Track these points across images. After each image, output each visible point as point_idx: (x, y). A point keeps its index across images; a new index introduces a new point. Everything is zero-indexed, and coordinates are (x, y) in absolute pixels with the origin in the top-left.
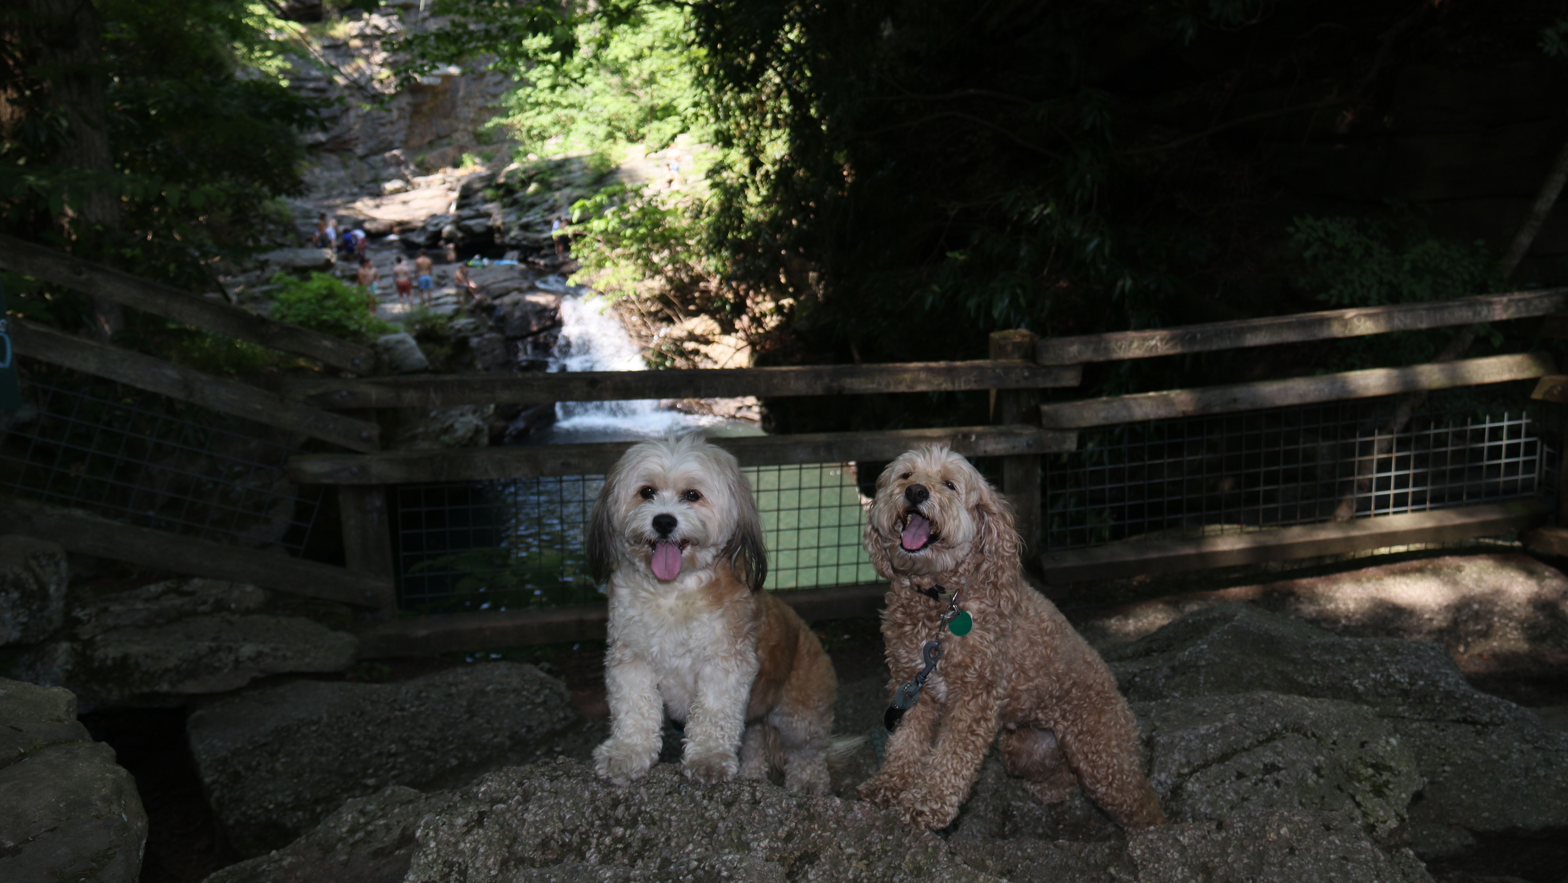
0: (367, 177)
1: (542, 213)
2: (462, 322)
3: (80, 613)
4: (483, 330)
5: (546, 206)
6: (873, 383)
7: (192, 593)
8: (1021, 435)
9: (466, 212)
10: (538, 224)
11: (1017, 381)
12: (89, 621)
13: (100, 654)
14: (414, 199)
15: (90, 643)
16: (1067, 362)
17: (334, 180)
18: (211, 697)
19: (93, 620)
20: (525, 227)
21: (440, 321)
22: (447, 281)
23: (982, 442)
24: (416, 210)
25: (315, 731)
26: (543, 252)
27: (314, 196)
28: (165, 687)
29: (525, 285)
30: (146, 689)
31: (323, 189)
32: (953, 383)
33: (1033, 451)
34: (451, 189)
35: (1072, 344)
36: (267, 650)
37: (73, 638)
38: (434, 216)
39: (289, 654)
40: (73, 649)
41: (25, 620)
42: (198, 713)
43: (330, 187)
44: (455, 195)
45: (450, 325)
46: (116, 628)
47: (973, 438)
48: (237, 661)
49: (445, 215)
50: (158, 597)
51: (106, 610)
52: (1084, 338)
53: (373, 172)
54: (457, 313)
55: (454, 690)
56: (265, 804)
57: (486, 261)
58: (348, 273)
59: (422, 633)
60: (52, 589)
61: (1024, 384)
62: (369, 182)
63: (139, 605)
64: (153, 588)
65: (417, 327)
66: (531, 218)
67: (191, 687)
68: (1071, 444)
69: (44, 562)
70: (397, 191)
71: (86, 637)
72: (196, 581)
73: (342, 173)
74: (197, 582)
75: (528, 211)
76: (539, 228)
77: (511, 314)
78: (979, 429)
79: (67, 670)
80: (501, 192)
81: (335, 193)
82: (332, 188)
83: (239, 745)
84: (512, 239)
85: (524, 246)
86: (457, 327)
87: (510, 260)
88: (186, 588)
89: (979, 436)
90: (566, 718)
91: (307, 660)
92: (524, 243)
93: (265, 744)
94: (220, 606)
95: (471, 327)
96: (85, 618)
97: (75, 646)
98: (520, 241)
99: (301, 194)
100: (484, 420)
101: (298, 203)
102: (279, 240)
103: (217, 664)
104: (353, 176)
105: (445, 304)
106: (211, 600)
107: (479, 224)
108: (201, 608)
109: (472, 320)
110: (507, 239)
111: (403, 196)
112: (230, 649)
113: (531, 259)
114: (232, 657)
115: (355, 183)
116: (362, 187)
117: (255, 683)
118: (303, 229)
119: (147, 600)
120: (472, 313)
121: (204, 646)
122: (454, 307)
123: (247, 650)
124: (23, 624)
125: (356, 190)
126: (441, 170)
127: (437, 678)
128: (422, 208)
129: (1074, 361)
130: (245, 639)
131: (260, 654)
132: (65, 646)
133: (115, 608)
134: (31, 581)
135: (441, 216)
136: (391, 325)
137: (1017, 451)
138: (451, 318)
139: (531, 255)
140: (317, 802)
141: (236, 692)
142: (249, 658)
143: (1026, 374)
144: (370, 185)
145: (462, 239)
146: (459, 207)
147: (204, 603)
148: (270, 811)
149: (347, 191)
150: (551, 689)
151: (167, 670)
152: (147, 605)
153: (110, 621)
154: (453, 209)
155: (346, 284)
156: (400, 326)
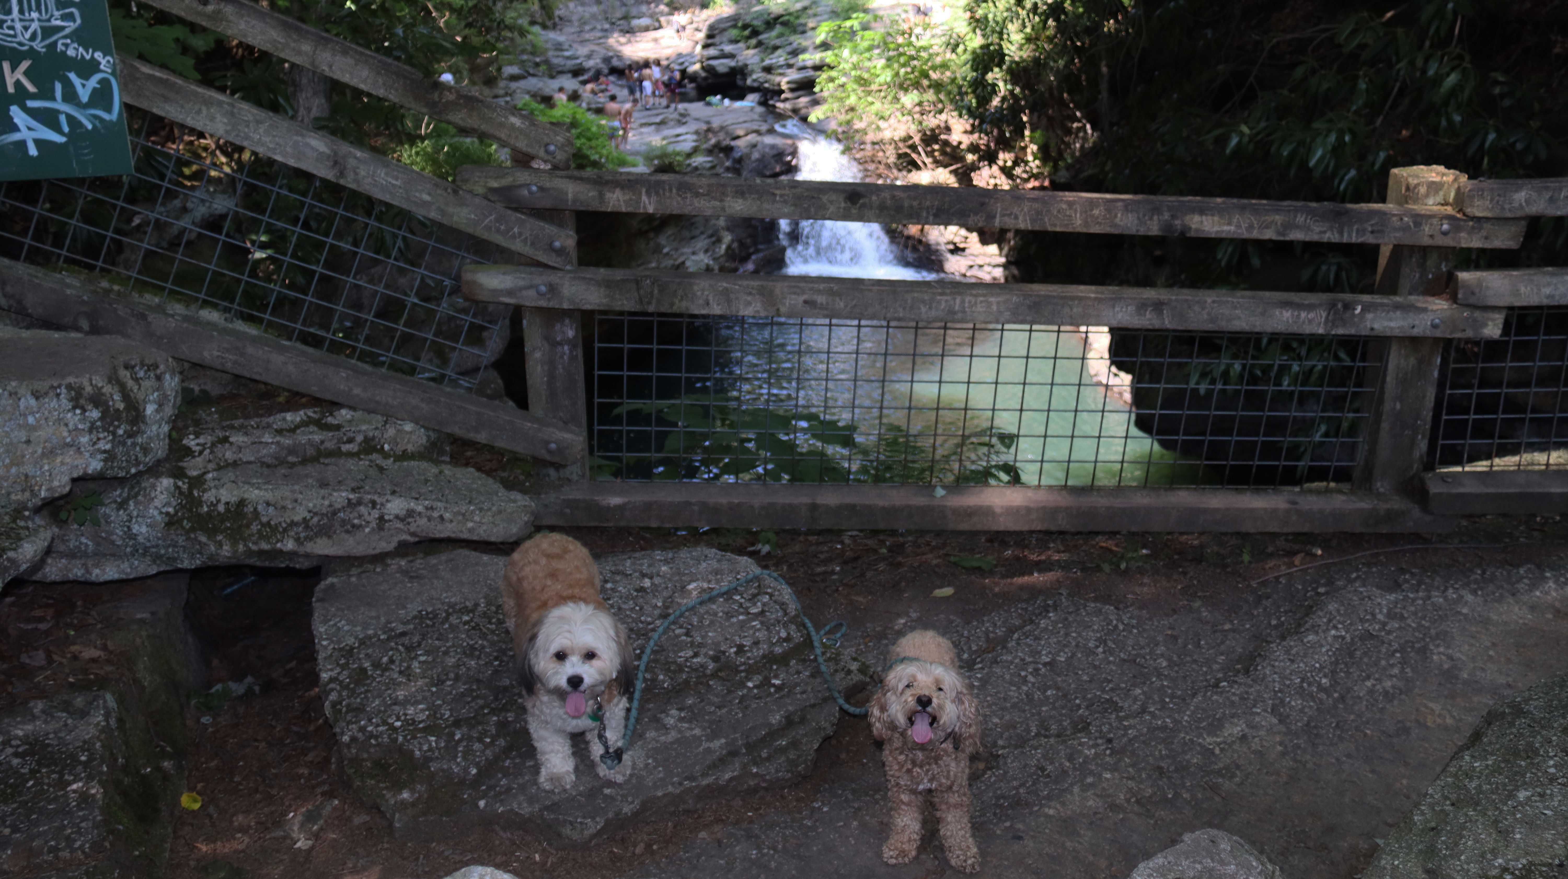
0: (619, 14)
1: (785, 56)
2: (699, 160)
3: (191, 442)
4: (720, 170)
5: (789, 49)
6: (1229, 224)
7: (338, 427)
8: (1425, 310)
9: (712, 52)
10: (781, 67)
11: (1431, 236)
12: (201, 453)
13: (209, 496)
14: (663, 37)
15: (198, 482)
16: (1509, 215)
17: (587, 15)
18: (349, 561)
19: (207, 451)
20: (768, 70)
21: (678, 158)
22: (688, 119)
23: (1369, 316)
24: (664, 48)
25: (466, 623)
26: (783, 96)
27: (569, 30)
28: (290, 545)
29: (764, 128)
30: (265, 546)
31: (576, 24)
32: (1341, 233)
33: (1438, 334)
34: (698, 30)
35: (1519, 189)
36: (420, 508)
37: (178, 473)
38: (680, 55)
39: (447, 516)
40: (177, 487)
41: (108, 447)
42: (330, 580)
43: (583, 22)
44: (701, 36)
45: (688, 162)
46: (235, 464)
47: (1359, 309)
48: (381, 518)
49: (691, 55)
50: (293, 430)
51: (225, 440)
52: (1537, 182)
53: (624, 9)
54: (695, 150)
55: (647, 583)
56: (390, 721)
57: (727, 101)
58: (593, 106)
59: (615, 501)
60: (150, 409)
61: (1440, 241)
62: (620, 19)
63: (267, 438)
64: (289, 416)
65: (656, 162)
66: (774, 61)
67: (322, 547)
68: (1493, 329)
69: (141, 374)
70: (647, 29)
71: (195, 473)
72: (344, 412)
73: (595, 9)
74: (345, 414)
75: (772, 53)
76: (781, 71)
77: (749, 155)
78: (1366, 298)
79: (168, 514)
80: (747, 33)
81: (587, 28)
82: (585, 23)
83: (370, 632)
84: (754, 81)
85: (766, 89)
86: (694, 165)
87: (751, 101)
88: (330, 420)
89: (1366, 308)
90: (788, 639)
91: (470, 525)
92: (766, 85)
93: (403, 634)
94: (370, 446)
95: (709, 165)
96: (198, 448)
97: (180, 483)
98: (762, 83)
99: (554, 27)
100: (714, 259)
101: (552, 35)
102: (531, 71)
103: (356, 521)
104: (605, 12)
105: (685, 141)
106: (360, 438)
107: (723, 64)
108: (345, 448)
109: (709, 159)
110: (749, 82)
111: (652, 34)
112: (374, 504)
113: (771, 102)
114: (376, 514)
115: (607, 19)
116: (613, 24)
117: (403, 549)
118: (555, 61)
119: (280, 432)
120: (710, 152)
121: (340, 497)
122: (694, 144)
123: (396, 506)
124: (105, 452)
125: (607, 26)
126: (690, 10)
127: (628, 563)
128: (669, 47)
129: (1519, 214)
130: (394, 493)
131: (411, 513)
132: (166, 482)
133: (237, 438)
134: (117, 397)
135: (686, 55)
136: (630, 159)
137: (1416, 332)
138: (689, 155)
139: (772, 98)
140: (457, 724)
141: (380, 558)
142: (397, 517)
143: (1445, 227)
144: (621, 22)
145: (705, 79)
146: (706, 46)
147: (351, 441)
148: (395, 729)
149: (599, 27)
150: (771, 595)
151: (293, 524)
152: (278, 438)
153: (229, 455)
154: (699, 48)
155: (591, 116)
156: (640, 160)
